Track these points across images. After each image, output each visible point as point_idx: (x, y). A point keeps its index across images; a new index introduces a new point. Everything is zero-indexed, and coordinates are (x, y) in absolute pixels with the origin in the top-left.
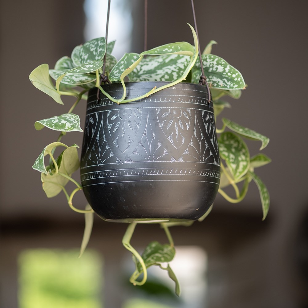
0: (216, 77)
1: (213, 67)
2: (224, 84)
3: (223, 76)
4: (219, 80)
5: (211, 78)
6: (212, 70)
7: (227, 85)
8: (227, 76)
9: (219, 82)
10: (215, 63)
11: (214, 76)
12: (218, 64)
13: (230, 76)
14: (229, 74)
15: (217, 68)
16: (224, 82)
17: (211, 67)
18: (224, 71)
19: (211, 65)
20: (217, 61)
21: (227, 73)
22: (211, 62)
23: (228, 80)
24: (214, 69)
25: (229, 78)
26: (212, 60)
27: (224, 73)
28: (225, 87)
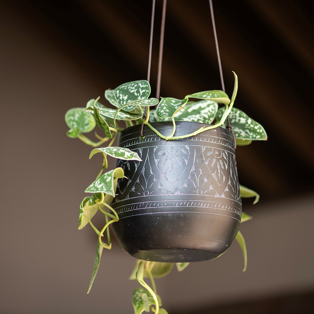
0: (238, 128)
1: (235, 119)
2: (247, 134)
3: (246, 127)
4: (241, 130)
5: (233, 129)
6: (235, 122)
7: (249, 135)
8: (249, 128)
9: (241, 132)
10: (237, 115)
11: (236, 127)
12: (240, 116)
13: (252, 128)
14: (252, 126)
15: (239, 120)
16: (246, 133)
17: (234, 119)
18: (247, 123)
19: (234, 117)
20: (239, 114)
21: (249, 125)
22: (234, 114)
23: (250, 131)
24: (237, 121)
25: (252, 129)
26: (234, 112)
27: (247, 125)
28: (247, 137)
